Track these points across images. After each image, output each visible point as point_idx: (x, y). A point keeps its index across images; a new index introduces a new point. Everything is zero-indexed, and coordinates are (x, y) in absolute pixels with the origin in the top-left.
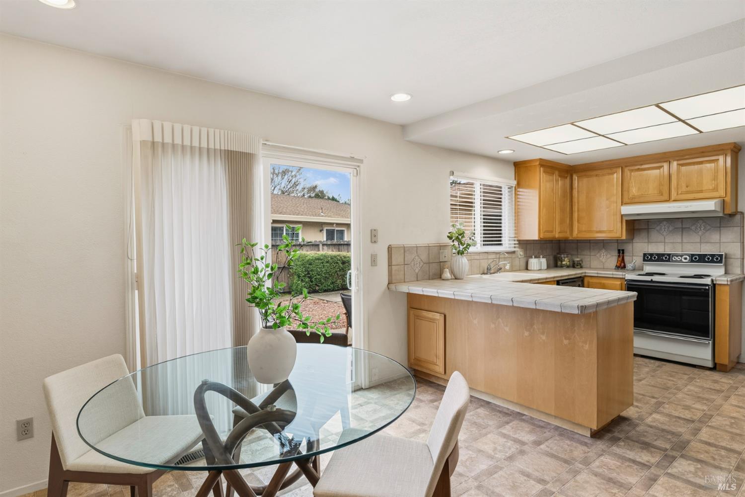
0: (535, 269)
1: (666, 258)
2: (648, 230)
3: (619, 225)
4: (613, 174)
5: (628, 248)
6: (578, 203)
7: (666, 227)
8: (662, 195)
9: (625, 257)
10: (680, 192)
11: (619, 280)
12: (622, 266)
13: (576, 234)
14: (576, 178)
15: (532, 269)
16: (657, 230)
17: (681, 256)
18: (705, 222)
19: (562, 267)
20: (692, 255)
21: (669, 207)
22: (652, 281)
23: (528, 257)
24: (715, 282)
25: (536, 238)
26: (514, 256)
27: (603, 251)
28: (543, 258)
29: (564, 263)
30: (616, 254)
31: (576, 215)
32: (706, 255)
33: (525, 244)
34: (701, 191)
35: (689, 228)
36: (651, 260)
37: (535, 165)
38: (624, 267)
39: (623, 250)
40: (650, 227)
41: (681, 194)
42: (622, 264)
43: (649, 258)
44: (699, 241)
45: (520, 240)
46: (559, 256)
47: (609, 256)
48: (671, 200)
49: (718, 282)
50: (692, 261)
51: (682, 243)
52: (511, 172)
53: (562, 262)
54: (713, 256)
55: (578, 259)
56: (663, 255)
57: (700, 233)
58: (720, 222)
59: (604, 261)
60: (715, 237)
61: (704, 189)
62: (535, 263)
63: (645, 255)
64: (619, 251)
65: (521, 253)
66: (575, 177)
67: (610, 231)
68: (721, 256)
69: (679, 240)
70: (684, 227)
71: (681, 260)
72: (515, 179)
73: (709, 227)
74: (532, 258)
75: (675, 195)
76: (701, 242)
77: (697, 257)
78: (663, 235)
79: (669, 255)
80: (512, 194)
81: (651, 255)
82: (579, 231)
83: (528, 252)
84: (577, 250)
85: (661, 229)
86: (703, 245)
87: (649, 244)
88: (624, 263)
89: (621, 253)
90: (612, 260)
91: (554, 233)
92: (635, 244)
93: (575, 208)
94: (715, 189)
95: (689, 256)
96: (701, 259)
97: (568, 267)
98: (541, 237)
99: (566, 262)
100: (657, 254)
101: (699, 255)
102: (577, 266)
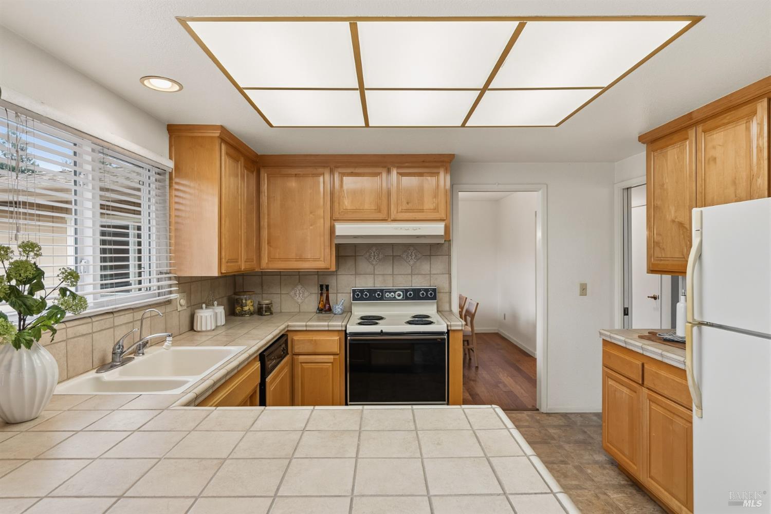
0: (209, 328)
1: (379, 295)
2: (355, 257)
3: (328, 250)
4: (318, 175)
5: (332, 282)
6: (269, 215)
7: (376, 254)
8: (380, 212)
9: (330, 295)
10: (399, 210)
11: (337, 333)
12: (325, 309)
13: (266, 264)
14: (266, 175)
15: (204, 329)
16: (366, 258)
17: (395, 292)
18: (416, 249)
19: (242, 314)
20: (407, 291)
21: (396, 229)
22: (382, 333)
23: (194, 308)
24: (449, 328)
25: (215, 273)
26: (169, 308)
27: (299, 287)
28: (218, 305)
29: (246, 308)
30: (316, 290)
31: (265, 234)
32: (419, 290)
33: (188, 284)
34: (422, 211)
35: (400, 256)
36: (361, 299)
37: (212, 137)
38: (330, 310)
39: (327, 287)
40: (357, 254)
41: (402, 212)
42: (327, 306)
43: (360, 296)
44: (410, 272)
45: (179, 277)
46: (238, 297)
47: (306, 294)
48: (389, 220)
49: (453, 328)
50: (407, 298)
51: (393, 274)
52: (163, 141)
53: (242, 306)
54: (426, 290)
55: (267, 302)
56: (375, 291)
57: (411, 263)
58: (430, 250)
59: (300, 301)
60: (425, 267)
61: (425, 208)
62: (209, 318)
63: (354, 291)
64: (321, 286)
65: (183, 302)
66: (264, 176)
67: (315, 260)
68: (434, 290)
69: (390, 272)
70: (394, 255)
71: (395, 297)
72: (170, 158)
73: (420, 256)
74: (202, 308)
75: (395, 212)
76: (412, 274)
77: (412, 293)
78: (373, 264)
79: (382, 291)
80: (164, 187)
81: (362, 291)
82: (271, 259)
83: (193, 296)
84: (262, 287)
85: (370, 256)
86: (414, 277)
87: (357, 276)
88: (329, 304)
89: (324, 289)
90: (309, 300)
91: (239, 263)
92: (339, 277)
93: (265, 222)
94: (436, 209)
95: (403, 292)
96: (415, 295)
97: (251, 314)
98: (223, 272)
99: (249, 306)
100: (369, 291)
101: (414, 290)
102: (266, 312)
